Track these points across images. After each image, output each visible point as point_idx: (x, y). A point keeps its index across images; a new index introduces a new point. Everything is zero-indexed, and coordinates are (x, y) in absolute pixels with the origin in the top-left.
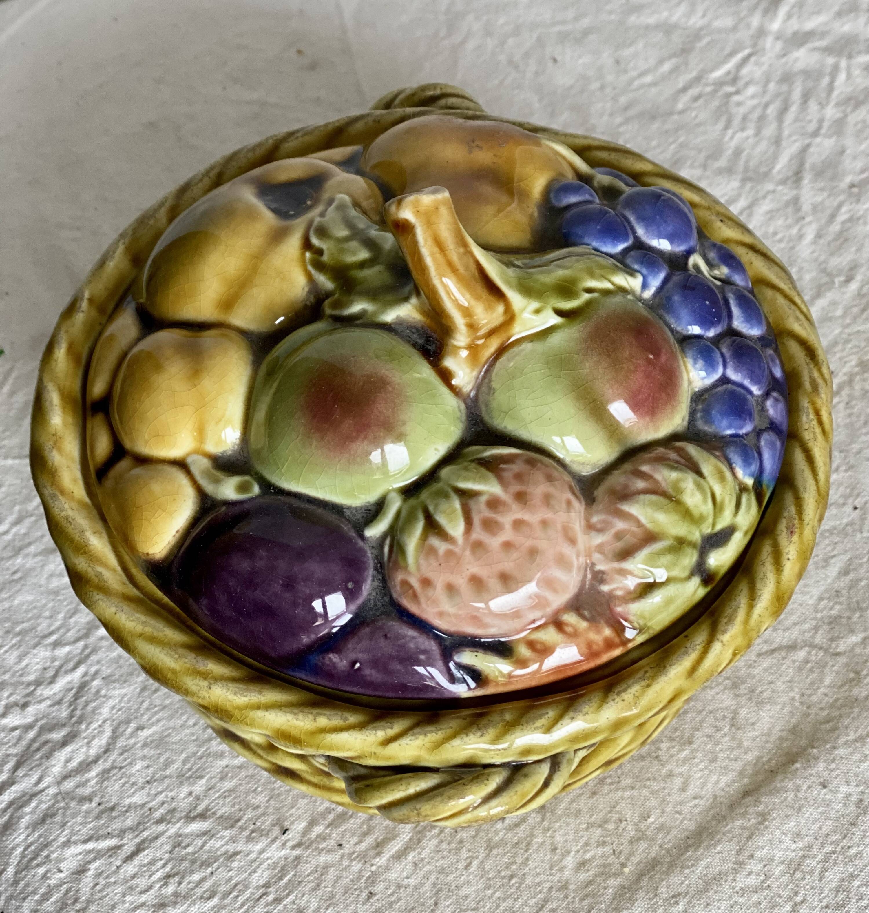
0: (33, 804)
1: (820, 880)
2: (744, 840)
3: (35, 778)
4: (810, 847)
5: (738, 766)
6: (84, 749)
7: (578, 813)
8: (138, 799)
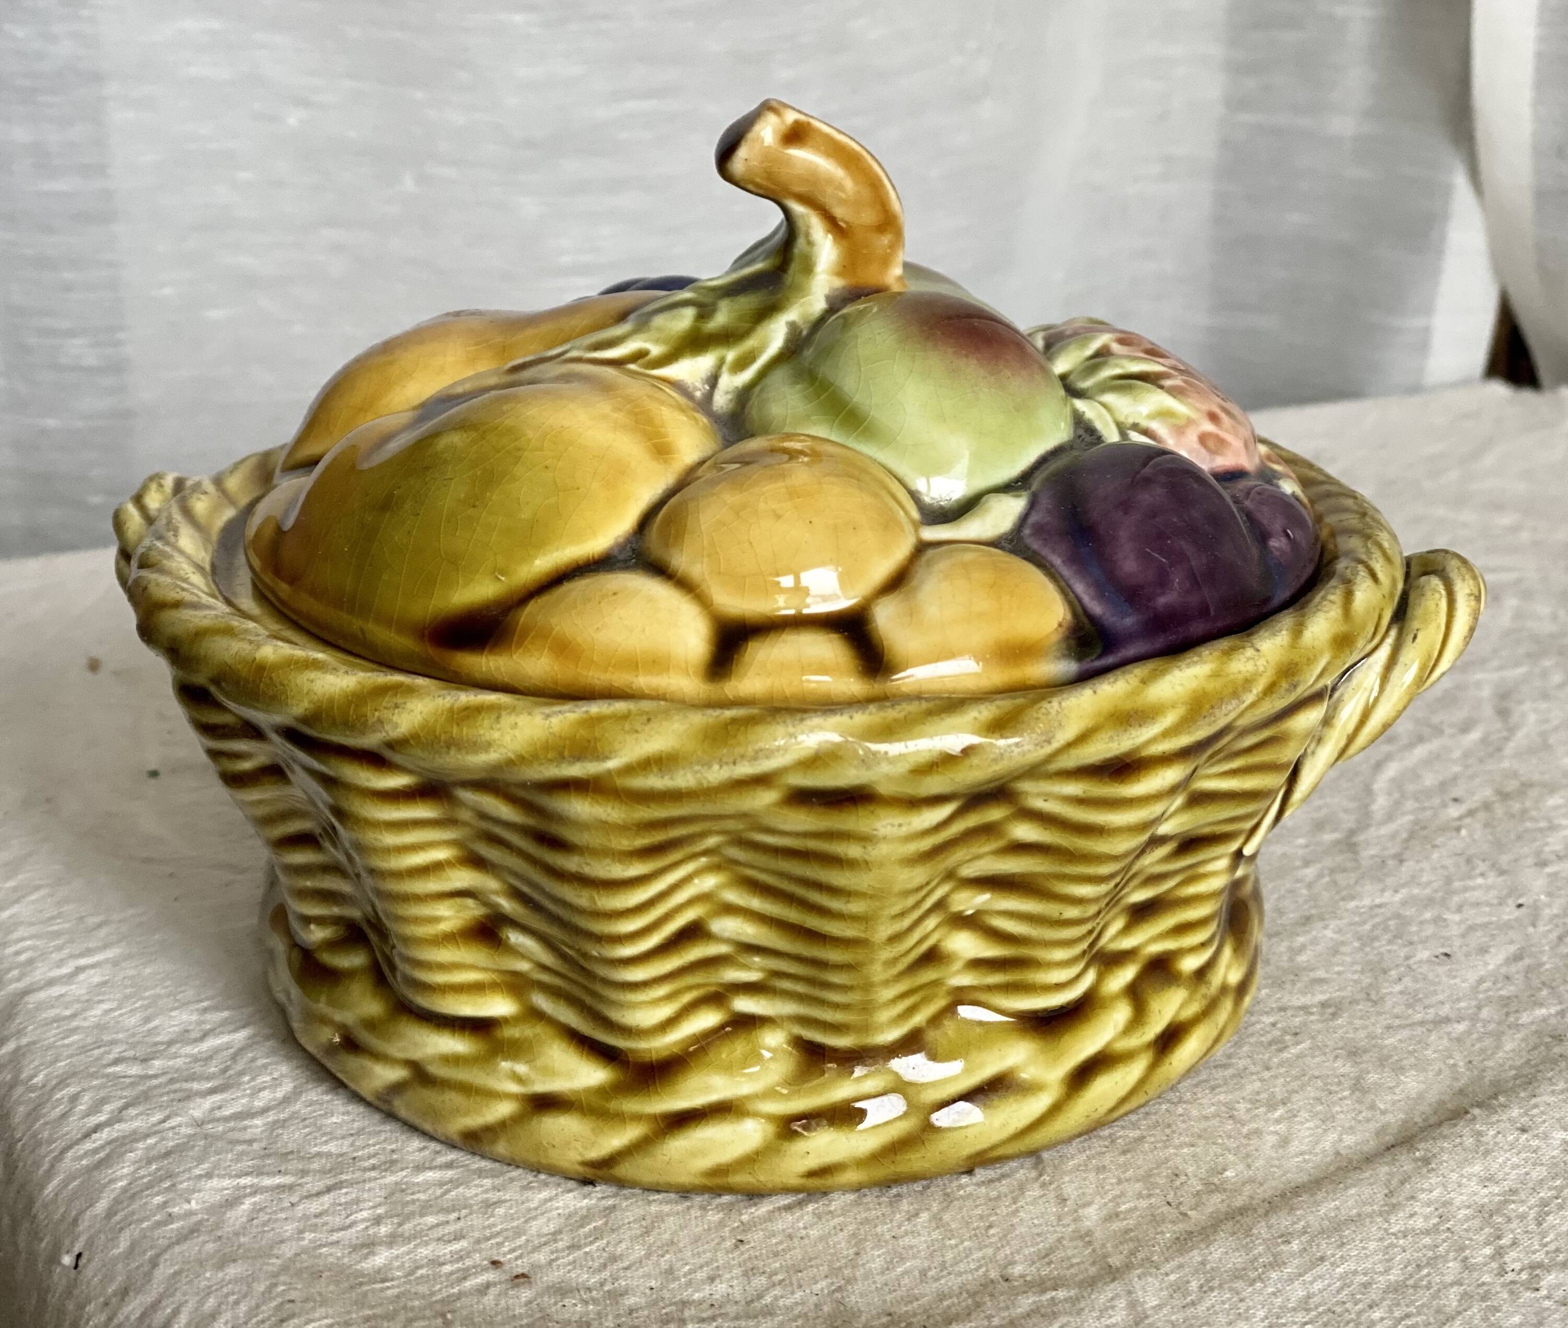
0: (150, 1141)
1: (1539, 1224)
2: (1395, 1182)
3: (158, 1117)
4: (1513, 1192)
5: (1373, 1126)
6: (244, 1101)
7: (1101, 1169)
8: (332, 1147)
